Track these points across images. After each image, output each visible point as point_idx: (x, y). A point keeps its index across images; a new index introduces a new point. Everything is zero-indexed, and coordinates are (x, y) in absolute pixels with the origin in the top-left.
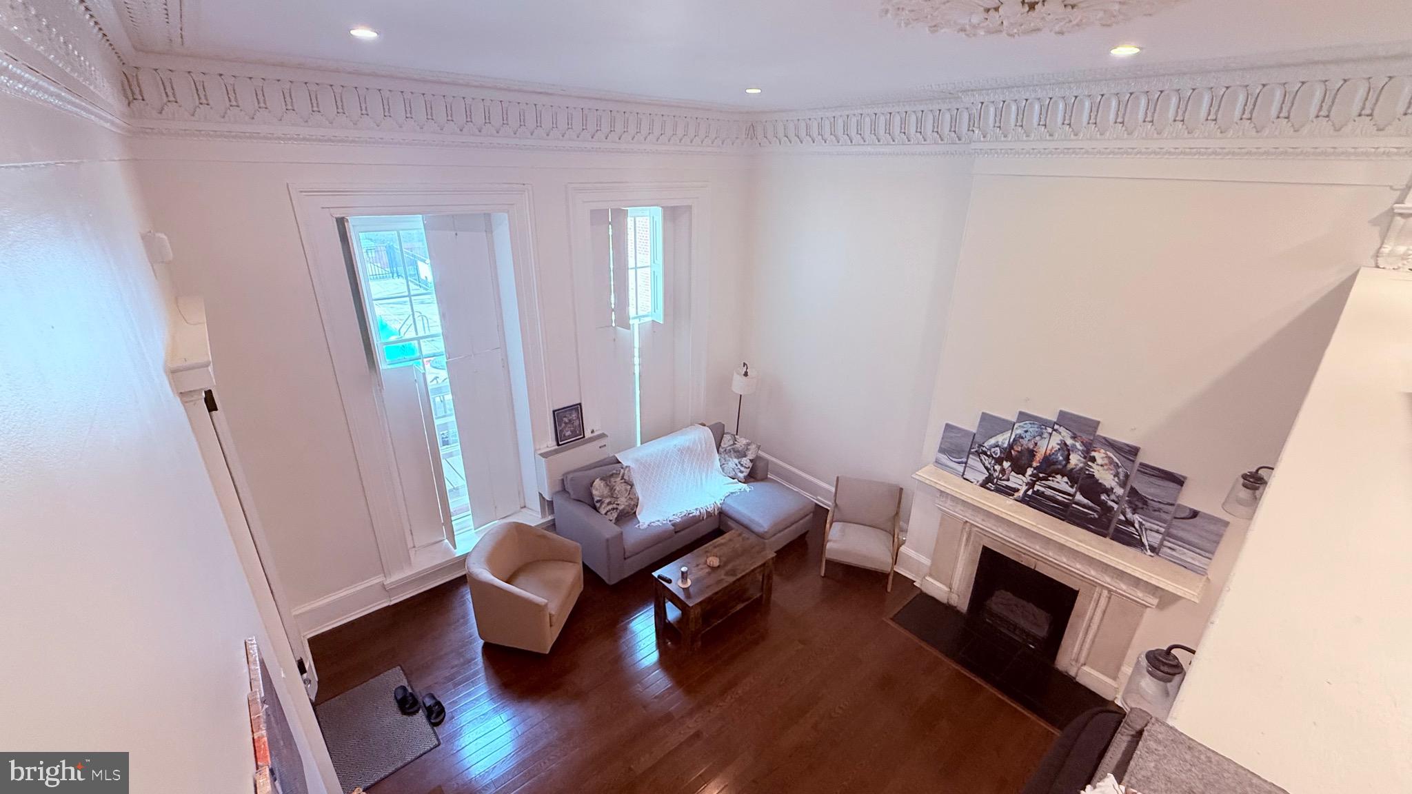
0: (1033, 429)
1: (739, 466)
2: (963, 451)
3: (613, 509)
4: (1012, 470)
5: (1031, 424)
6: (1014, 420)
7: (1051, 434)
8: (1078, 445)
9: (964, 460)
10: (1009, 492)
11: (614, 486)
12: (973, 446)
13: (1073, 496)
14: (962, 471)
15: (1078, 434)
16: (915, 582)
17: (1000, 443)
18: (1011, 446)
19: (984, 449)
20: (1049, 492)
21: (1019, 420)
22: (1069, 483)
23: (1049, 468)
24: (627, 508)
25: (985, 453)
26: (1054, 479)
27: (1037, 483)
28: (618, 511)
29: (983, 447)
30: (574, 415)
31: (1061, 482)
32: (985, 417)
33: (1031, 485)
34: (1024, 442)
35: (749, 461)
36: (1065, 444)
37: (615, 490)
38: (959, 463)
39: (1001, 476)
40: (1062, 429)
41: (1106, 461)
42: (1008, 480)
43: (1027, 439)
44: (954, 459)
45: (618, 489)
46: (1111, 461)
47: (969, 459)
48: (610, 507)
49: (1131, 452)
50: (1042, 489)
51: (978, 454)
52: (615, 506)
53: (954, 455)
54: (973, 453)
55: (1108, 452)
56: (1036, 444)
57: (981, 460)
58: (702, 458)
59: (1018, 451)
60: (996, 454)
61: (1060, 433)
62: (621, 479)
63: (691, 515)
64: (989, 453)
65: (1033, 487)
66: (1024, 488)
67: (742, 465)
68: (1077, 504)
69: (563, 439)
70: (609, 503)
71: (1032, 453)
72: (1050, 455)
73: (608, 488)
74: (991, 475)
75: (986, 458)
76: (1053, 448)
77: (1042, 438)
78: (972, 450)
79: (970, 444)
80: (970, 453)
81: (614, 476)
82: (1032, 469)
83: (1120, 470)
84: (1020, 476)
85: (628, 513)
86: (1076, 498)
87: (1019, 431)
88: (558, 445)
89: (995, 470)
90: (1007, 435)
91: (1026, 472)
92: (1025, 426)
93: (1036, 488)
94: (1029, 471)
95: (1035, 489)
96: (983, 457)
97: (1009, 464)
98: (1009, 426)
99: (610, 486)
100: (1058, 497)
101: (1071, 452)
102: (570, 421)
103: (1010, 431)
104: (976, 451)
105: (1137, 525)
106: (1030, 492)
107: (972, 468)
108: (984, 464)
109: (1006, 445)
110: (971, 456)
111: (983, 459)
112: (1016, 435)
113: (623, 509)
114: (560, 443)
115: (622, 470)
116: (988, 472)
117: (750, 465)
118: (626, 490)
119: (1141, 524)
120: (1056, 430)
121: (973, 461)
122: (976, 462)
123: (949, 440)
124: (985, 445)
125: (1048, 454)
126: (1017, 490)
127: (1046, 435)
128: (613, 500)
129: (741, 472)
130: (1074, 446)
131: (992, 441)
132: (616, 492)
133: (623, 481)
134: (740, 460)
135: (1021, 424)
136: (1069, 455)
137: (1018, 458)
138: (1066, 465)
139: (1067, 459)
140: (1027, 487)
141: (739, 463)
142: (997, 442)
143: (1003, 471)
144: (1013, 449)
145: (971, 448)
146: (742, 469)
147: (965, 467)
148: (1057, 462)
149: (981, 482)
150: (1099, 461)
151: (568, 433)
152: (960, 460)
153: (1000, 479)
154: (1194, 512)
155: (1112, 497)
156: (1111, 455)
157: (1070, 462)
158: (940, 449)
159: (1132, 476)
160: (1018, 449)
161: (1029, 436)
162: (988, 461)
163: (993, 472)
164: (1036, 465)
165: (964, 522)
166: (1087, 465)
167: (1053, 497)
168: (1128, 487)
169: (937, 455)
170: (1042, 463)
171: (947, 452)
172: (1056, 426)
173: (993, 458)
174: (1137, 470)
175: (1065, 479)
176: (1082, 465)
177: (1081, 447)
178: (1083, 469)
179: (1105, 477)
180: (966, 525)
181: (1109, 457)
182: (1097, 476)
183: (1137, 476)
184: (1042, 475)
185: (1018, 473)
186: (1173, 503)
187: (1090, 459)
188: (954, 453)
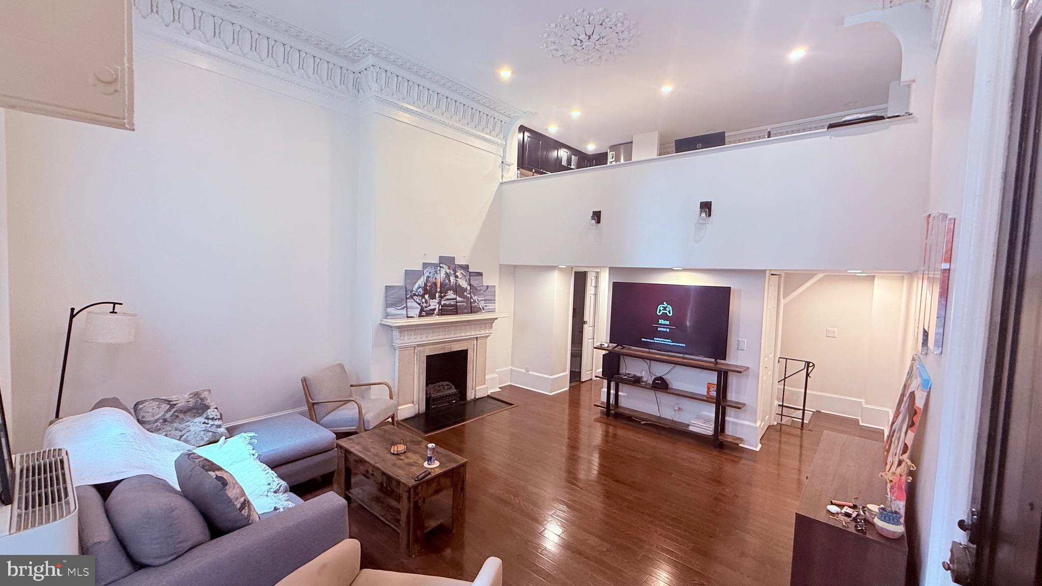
0: (432, 271)
2: (403, 300)
4: (430, 299)
5: (430, 268)
6: (421, 269)
7: (440, 270)
9: (405, 305)
10: (431, 312)
12: (408, 293)
14: (406, 313)
15: (449, 266)
17: (420, 285)
18: (426, 285)
19: (414, 292)
20: (447, 302)
21: (424, 268)
23: (445, 288)
25: (415, 295)
26: (447, 294)
27: (442, 300)
31: (451, 295)
32: (408, 273)
33: (439, 303)
34: (430, 279)
36: (447, 273)
38: (402, 309)
39: (426, 305)
40: (444, 266)
41: (462, 276)
42: (430, 305)
44: (399, 308)
47: (408, 303)
49: (466, 268)
50: (445, 302)
51: (412, 297)
53: (399, 305)
54: (409, 298)
55: (460, 271)
56: (436, 278)
57: (414, 300)
59: (429, 286)
60: (421, 293)
61: (443, 268)
64: (417, 294)
65: (441, 304)
66: (438, 306)
68: (459, 302)
71: (435, 284)
72: (443, 281)
74: (422, 307)
75: (417, 297)
76: (443, 278)
77: (437, 274)
78: (408, 296)
79: (405, 293)
80: (407, 298)
82: (438, 293)
83: (466, 278)
84: (434, 300)
86: (457, 299)
87: (427, 274)
89: (423, 303)
90: (422, 279)
92: (429, 270)
93: (443, 303)
94: (437, 295)
95: (442, 304)
96: (415, 297)
97: (428, 295)
98: (421, 273)
100: (452, 303)
103: (423, 276)
104: (410, 296)
105: (477, 302)
106: (440, 308)
107: (410, 308)
108: (417, 302)
109: (423, 285)
110: (408, 300)
112: (426, 277)
116: (420, 305)
119: (478, 300)
120: (442, 267)
121: (411, 303)
123: (390, 297)
124: (414, 289)
126: (435, 309)
127: (438, 272)
130: (450, 272)
131: (416, 286)
134: (205, 415)
135: (427, 269)
136: (450, 278)
137: (430, 290)
138: (450, 285)
139: (450, 281)
141: (207, 418)
145: (406, 294)
147: (407, 308)
148: (446, 284)
149: (418, 314)
150: (460, 277)
152: (403, 306)
153: (426, 307)
154: (488, 286)
155: (468, 292)
156: (462, 272)
157: (450, 282)
158: (388, 305)
159: (470, 279)
160: (429, 284)
161: (431, 275)
162: (417, 299)
163: (422, 305)
164: (438, 290)
165: (415, 347)
166: (456, 280)
167: (450, 304)
168: (470, 285)
169: (386, 310)
170: (441, 288)
171: (391, 305)
172: (441, 265)
173: (420, 296)
174: (470, 275)
175: (452, 292)
176: (455, 281)
177: (452, 272)
178: (456, 283)
179: (463, 283)
180: (416, 348)
181: (462, 273)
182: (461, 284)
183: (471, 278)
184: (443, 295)
185: (433, 299)
186: (483, 286)
187: (457, 277)
188: (397, 304)
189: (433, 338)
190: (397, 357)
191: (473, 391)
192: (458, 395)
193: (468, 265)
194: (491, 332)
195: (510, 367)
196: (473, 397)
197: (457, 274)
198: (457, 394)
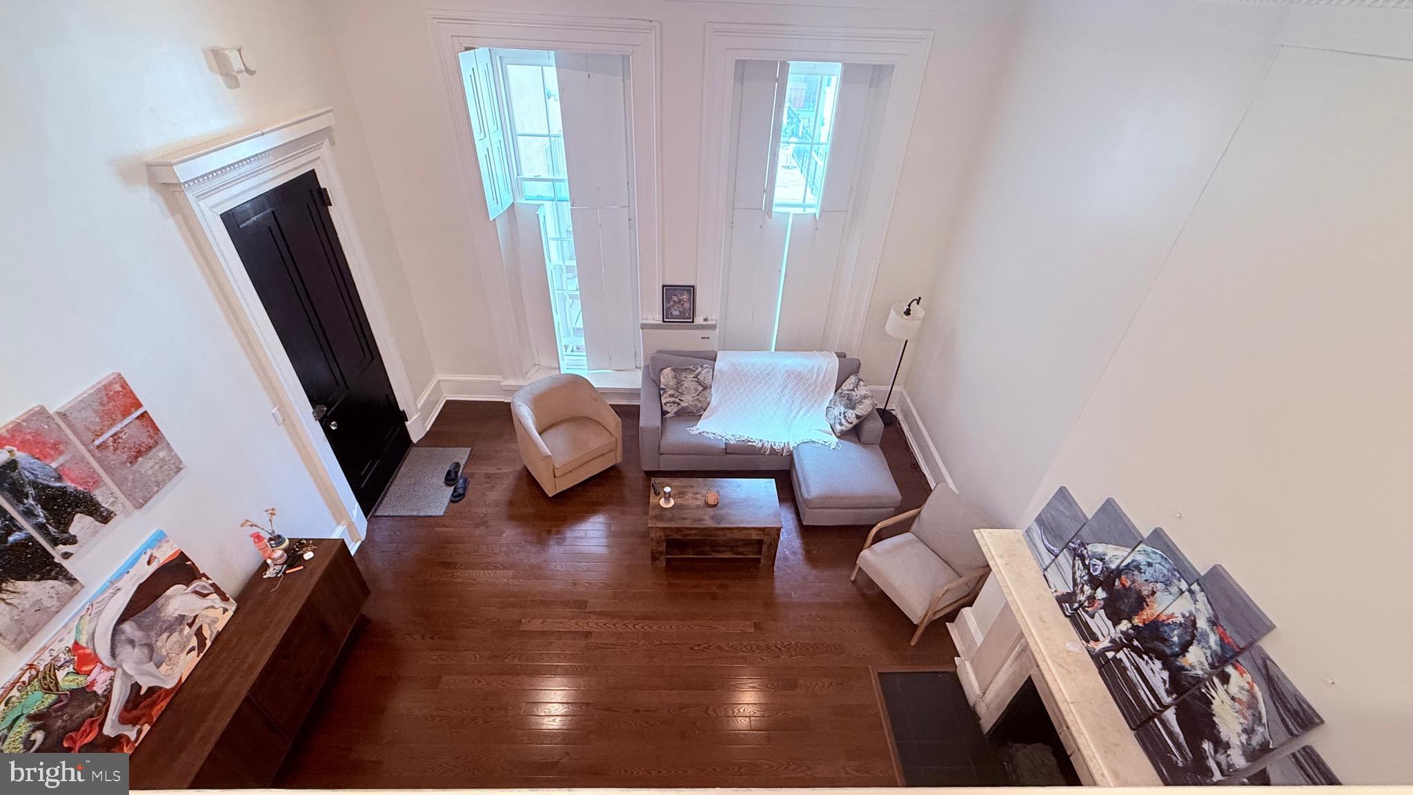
0: (1161, 568)
1: (842, 417)
2: (1062, 538)
3: (674, 403)
4: (1104, 607)
5: (1162, 557)
6: (1146, 535)
7: (1182, 592)
8: (1213, 639)
9: (1057, 551)
10: (1085, 633)
11: (683, 381)
12: (1075, 539)
13: (1166, 707)
14: (1047, 564)
15: (1222, 622)
16: (959, 656)
17: (1107, 558)
18: (1119, 572)
19: (1085, 552)
20: (1132, 673)
21: (1151, 541)
22: (1167, 686)
23: (1153, 641)
24: (692, 408)
25: (1082, 558)
26: (1149, 661)
27: (1125, 649)
28: (680, 407)
29: (1085, 548)
30: (685, 297)
31: (1157, 674)
32: (1109, 509)
33: (1116, 646)
34: (1139, 578)
35: (854, 415)
36: (1194, 623)
37: (682, 385)
38: (1049, 550)
39: (1086, 604)
40: (1201, 596)
41: (1244, 697)
42: (1092, 617)
43: (1145, 577)
44: (1046, 541)
45: (686, 385)
46: (1252, 704)
47: (1062, 554)
48: (672, 399)
49: (1297, 717)
50: (1127, 663)
51: (1075, 554)
52: (677, 400)
53: (1049, 537)
54: (1070, 549)
55: (1256, 688)
56: (1153, 593)
57: (1074, 566)
58: (812, 391)
59: (1123, 585)
60: (1095, 570)
61: (1196, 601)
62: (694, 377)
63: (750, 443)
64: (1087, 562)
65: (1117, 651)
66: (1105, 643)
67: (845, 417)
68: (1162, 722)
69: (669, 316)
70: (671, 396)
71: (1140, 602)
72: (1163, 623)
73: (675, 380)
74: (1074, 594)
75: (1081, 565)
76: (1172, 616)
77: (1167, 590)
78: (1071, 544)
79: (1073, 533)
80: (1066, 546)
81: (688, 371)
82: (1129, 625)
83: (1260, 729)
84: (1110, 623)
85: (692, 412)
86: (1166, 713)
87: (1141, 558)
88: (664, 321)
89: (1082, 591)
90: (1123, 551)
91: (1120, 622)
92: (1153, 555)
93: (1120, 655)
94: (1124, 625)
95: (1118, 656)
96: (1078, 563)
97: (1104, 595)
98: (1129, 537)
99: (678, 380)
100: (1143, 694)
101: (1195, 641)
102: (680, 301)
103: (1130, 550)
104: (1074, 549)
106: (1110, 655)
107: (1059, 567)
108: (1074, 573)
109: (1113, 566)
110: (1067, 551)
111: (1077, 566)
112: (1133, 561)
113: (687, 407)
114: (665, 320)
115: (700, 369)
116: (1074, 587)
117: (855, 421)
118: (696, 390)
120: (1191, 592)
121: (1065, 559)
122: (1068, 565)
123: (1053, 512)
124: (1089, 547)
126: (1097, 640)
127: (1174, 590)
128: (677, 394)
129: (841, 424)
130: (1205, 635)
131: (1099, 548)
132: (683, 387)
133: (695, 379)
134: (846, 410)
135: (1149, 549)
136: (1190, 643)
137: (1119, 596)
138: (1177, 655)
139: (1185, 648)
140: (1109, 645)
141: (844, 413)
142: (1105, 554)
143: (1092, 599)
144: (1119, 577)
145: (1071, 539)
146: (843, 421)
147: (1054, 560)
148: (1166, 640)
149: (1059, 594)
150: (1234, 689)
151: (676, 313)
152: (1052, 548)
153: (1081, 606)
156: (1259, 694)
160: (1125, 581)
161: (1150, 574)
162: (1081, 573)
163: (1076, 590)
164: (1138, 622)
167: (1135, 685)
169: (1032, 523)
170: (1146, 626)
171: (1041, 523)
172: (1196, 587)
173: (1089, 573)
176: (1201, 673)
188: (1050, 533)
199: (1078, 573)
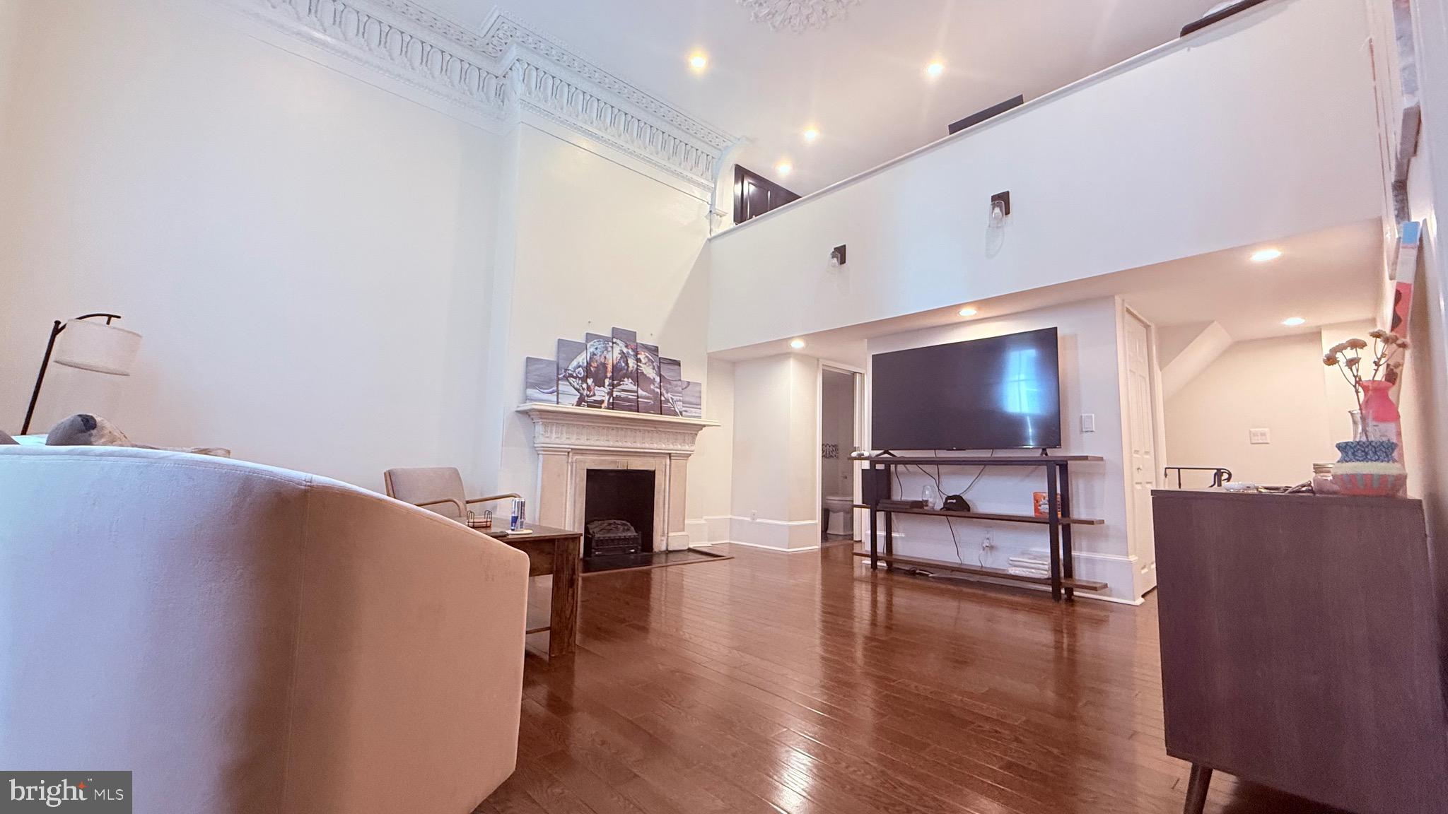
0: (601, 346)
2: (551, 380)
4: (595, 385)
5: (596, 342)
6: (583, 341)
7: (612, 347)
8: (630, 351)
9: (555, 388)
10: (598, 404)
12: (560, 372)
13: (637, 392)
14: (556, 400)
15: (627, 343)
17: (581, 364)
18: (589, 364)
19: (570, 372)
20: (623, 395)
21: (588, 341)
22: (633, 384)
23: (619, 373)
25: (571, 376)
26: (623, 383)
27: (615, 390)
29: (569, 370)
31: (628, 384)
32: (561, 343)
33: (610, 394)
34: (597, 358)
36: (623, 353)
38: (551, 393)
39: (588, 393)
40: (618, 341)
41: (647, 360)
42: (594, 395)
43: (598, 355)
44: (545, 391)
46: (649, 360)
47: (560, 386)
49: (654, 350)
50: (619, 394)
51: (566, 378)
53: (545, 387)
54: (562, 379)
55: (645, 354)
56: (605, 357)
57: (570, 383)
59: (595, 367)
60: (580, 374)
61: (618, 345)
64: (575, 375)
65: (612, 395)
66: (607, 397)
68: (642, 398)
71: (604, 366)
72: (617, 364)
74: (581, 394)
75: (574, 380)
76: (616, 358)
77: (608, 352)
78: (560, 376)
79: (556, 372)
80: (559, 379)
82: (608, 379)
83: (654, 364)
84: (602, 388)
86: (639, 393)
87: (592, 350)
89: (583, 389)
90: (584, 355)
91: (604, 383)
93: (615, 394)
94: (607, 382)
95: (614, 396)
96: (571, 380)
97: (592, 380)
98: (582, 347)
100: (630, 397)
101: (627, 358)
103: (585, 352)
104: (564, 376)
105: (671, 401)
106: (611, 401)
107: (564, 393)
108: (574, 387)
109: (585, 364)
110: (560, 382)
111: (572, 382)
112: (590, 354)
119: (672, 399)
120: (615, 343)
121: (564, 386)
122: (566, 387)
123: (535, 373)
124: (570, 368)
125: (615, 363)
126: (602, 402)
127: (610, 349)
130: (628, 352)
131: (574, 363)
135: (592, 343)
136: (627, 360)
137: (595, 373)
138: (627, 370)
139: (627, 364)
142: (578, 363)
143: (589, 388)
144: (591, 366)
145: (558, 374)
147: (558, 394)
148: (622, 368)
149: (575, 401)
150: (643, 361)
152: (551, 390)
153: (588, 396)
154: (689, 383)
155: (656, 385)
156: (647, 354)
157: (628, 367)
158: (529, 385)
159: (659, 368)
160: (595, 364)
161: (598, 352)
162: (576, 383)
163: (582, 391)
164: (609, 375)
165: (569, 453)
166: (638, 366)
167: (627, 397)
168: (660, 376)
169: (525, 393)
170: (613, 373)
171: (533, 386)
172: (615, 340)
173: (580, 378)
174: (660, 363)
175: (630, 380)
176: (636, 366)
177: (632, 353)
178: (637, 369)
179: (649, 372)
180: (571, 454)
181: (647, 357)
182: (645, 372)
183: (662, 365)
184: (615, 382)
185: (600, 387)
186: (680, 380)
187: (638, 360)
188: (543, 385)
189: (598, 443)
190: (540, 464)
191: (665, 538)
192: (640, 542)
193: (657, 347)
194: (692, 448)
195: (730, 516)
196: (664, 548)
197: (639, 356)
198: (637, 539)
199: (575, 384)
